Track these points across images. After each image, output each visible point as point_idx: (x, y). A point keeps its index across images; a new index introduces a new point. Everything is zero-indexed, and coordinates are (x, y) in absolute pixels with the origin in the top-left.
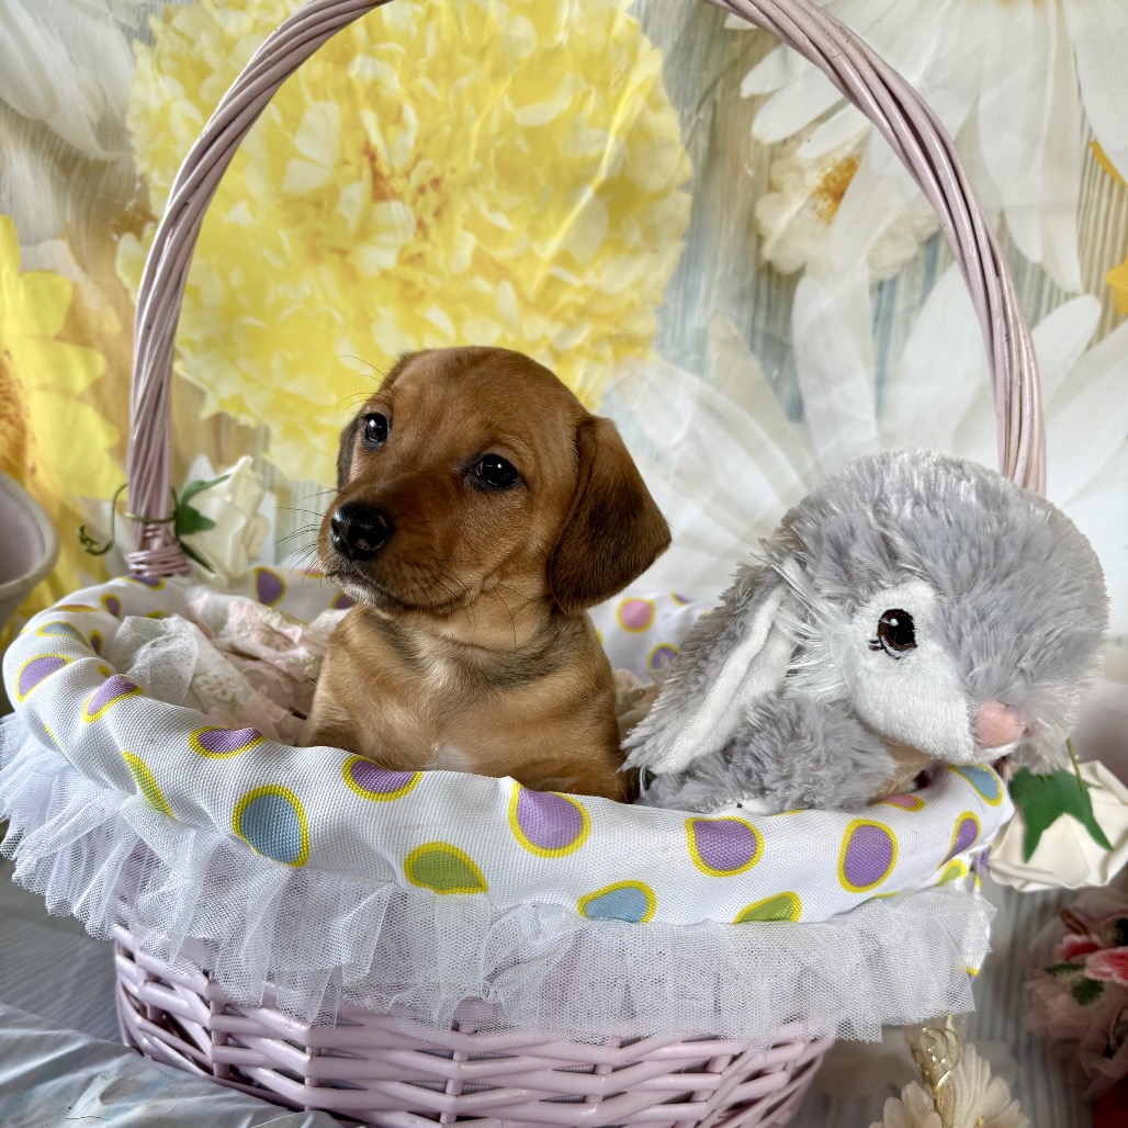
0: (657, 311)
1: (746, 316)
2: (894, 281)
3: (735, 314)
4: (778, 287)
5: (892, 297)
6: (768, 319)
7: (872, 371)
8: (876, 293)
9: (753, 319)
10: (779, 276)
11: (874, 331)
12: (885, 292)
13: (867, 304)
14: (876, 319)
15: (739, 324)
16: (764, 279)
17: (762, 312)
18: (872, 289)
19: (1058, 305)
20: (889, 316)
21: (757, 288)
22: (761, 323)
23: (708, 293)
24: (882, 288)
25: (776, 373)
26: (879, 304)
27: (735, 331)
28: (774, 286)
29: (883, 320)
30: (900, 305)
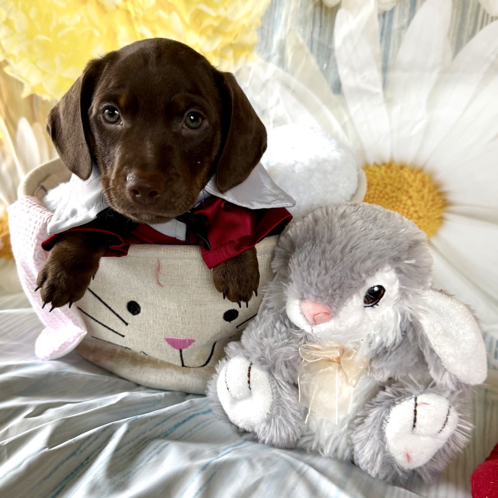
0: (258, 30)
1: (308, 33)
2: (392, 11)
3: (301, 30)
4: (326, 15)
5: (391, 21)
6: (320, 34)
7: (380, 64)
8: (381, 17)
9: (312, 33)
10: (326, 8)
11: (381, 41)
12: (387, 18)
13: (376, 25)
14: (382, 34)
15: (304, 36)
16: (318, 9)
17: (317, 29)
18: (379, 16)
19: (487, 24)
20: (389, 33)
21: (314, 15)
22: (316, 36)
23: (286, 19)
24: (385, 16)
25: (325, 66)
26: (384, 25)
27: (301, 41)
28: (323, 15)
29: (385, 34)
30: (395, 25)
